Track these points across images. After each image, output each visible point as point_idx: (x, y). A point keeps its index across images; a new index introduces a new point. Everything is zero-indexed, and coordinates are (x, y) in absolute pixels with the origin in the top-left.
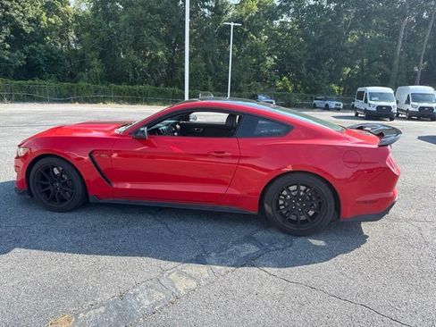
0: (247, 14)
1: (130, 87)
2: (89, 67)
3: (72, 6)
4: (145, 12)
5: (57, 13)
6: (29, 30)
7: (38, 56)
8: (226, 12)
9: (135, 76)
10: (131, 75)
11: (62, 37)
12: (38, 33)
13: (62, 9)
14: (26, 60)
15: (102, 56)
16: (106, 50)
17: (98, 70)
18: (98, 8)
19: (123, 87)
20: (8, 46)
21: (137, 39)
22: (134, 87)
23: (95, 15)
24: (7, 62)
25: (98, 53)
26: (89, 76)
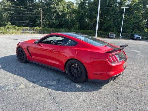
0: (133, 3)
1: (86, 31)
2: (75, 25)
3: (75, 6)
4: (94, 6)
5: (71, 8)
6: (60, 14)
7: (62, 21)
8: (124, 3)
9: (89, 27)
10: (87, 27)
11: (71, 16)
12: (63, 15)
13: (72, 7)
14: (59, 23)
15: (80, 21)
16: (81, 19)
17: (77, 26)
18: (80, 6)
19: (84, 31)
20: (55, 19)
21: (91, 15)
22: (87, 31)
23: (79, 8)
24: (54, 23)
25: (78, 20)
26: (75, 28)
